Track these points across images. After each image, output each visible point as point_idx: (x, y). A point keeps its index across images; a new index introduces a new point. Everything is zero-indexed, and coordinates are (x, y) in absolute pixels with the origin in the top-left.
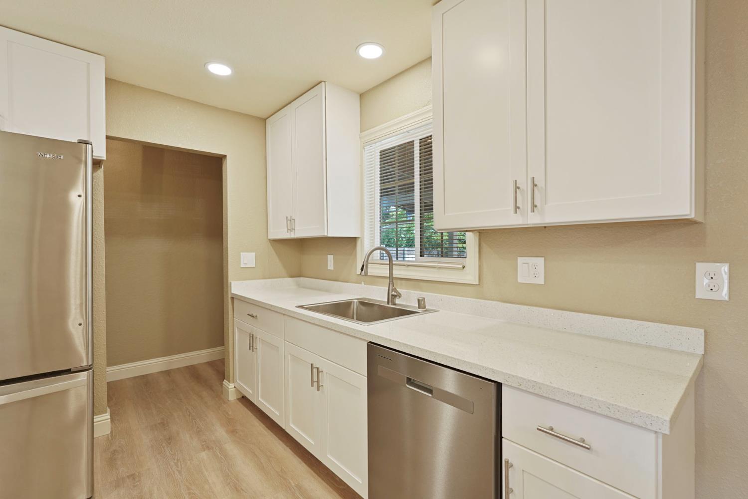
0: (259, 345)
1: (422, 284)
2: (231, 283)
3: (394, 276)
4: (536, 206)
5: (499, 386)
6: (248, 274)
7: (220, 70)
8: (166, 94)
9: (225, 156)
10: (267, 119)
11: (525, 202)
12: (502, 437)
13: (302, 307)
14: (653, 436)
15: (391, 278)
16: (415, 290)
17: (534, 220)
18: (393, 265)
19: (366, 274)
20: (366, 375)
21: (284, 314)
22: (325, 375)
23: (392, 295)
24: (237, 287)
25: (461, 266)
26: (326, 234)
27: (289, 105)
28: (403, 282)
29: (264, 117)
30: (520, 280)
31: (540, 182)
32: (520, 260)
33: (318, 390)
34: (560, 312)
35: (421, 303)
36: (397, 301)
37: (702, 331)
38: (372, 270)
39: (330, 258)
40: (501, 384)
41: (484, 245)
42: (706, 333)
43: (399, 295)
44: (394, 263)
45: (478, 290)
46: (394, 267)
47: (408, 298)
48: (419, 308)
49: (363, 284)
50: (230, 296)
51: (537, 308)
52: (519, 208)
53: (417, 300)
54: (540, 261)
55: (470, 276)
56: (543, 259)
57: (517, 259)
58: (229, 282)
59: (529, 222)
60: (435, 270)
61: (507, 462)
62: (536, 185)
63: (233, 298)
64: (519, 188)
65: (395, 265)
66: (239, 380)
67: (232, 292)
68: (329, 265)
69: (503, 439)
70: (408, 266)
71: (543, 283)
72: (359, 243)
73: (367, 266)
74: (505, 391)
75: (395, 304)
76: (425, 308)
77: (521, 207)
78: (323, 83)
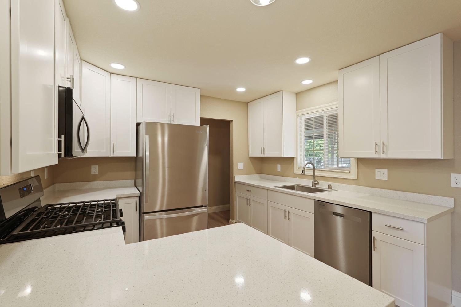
0: (252, 203)
1: (328, 179)
2: (235, 176)
3: (315, 175)
4: (384, 152)
5: (371, 213)
6: (242, 172)
7: (241, 90)
8: (211, 97)
9: (232, 121)
10: (249, 102)
11: (380, 149)
12: (372, 230)
13: (276, 187)
14: (423, 225)
15: (314, 176)
16: (325, 181)
17: (383, 156)
18: (315, 170)
19: (304, 174)
20: (313, 213)
21: (268, 190)
22: (291, 213)
23: (315, 183)
24: (238, 178)
25: (348, 172)
26: (283, 156)
27: (262, 98)
28: (319, 177)
29: (247, 102)
30: (376, 178)
31: (386, 143)
32: (377, 170)
33: (288, 220)
34: (395, 191)
35: (330, 187)
36: (317, 186)
37: (453, 199)
38: (307, 172)
39: (279, 166)
40: (371, 212)
41: (359, 163)
42: (455, 199)
43: (318, 183)
44: (315, 169)
45: (356, 182)
46: (315, 171)
47: (323, 185)
48: (329, 189)
49: (297, 178)
50: (234, 182)
51: (384, 190)
52: (377, 152)
53: (328, 186)
54: (386, 171)
55: (353, 176)
56: (387, 170)
57: (375, 170)
58: (234, 175)
59: (381, 157)
60: (336, 173)
61: (374, 237)
62: (384, 144)
63: (235, 183)
64: (377, 144)
65: (316, 170)
66: (238, 219)
67: (235, 180)
68: (278, 169)
69: (373, 231)
70: (322, 171)
71: (387, 179)
72: (295, 160)
73: (305, 170)
74: (373, 214)
75: (316, 187)
76: (331, 189)
77: (378, 151)
78: (282, 91)
